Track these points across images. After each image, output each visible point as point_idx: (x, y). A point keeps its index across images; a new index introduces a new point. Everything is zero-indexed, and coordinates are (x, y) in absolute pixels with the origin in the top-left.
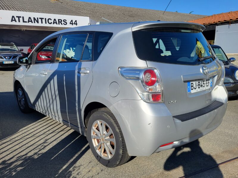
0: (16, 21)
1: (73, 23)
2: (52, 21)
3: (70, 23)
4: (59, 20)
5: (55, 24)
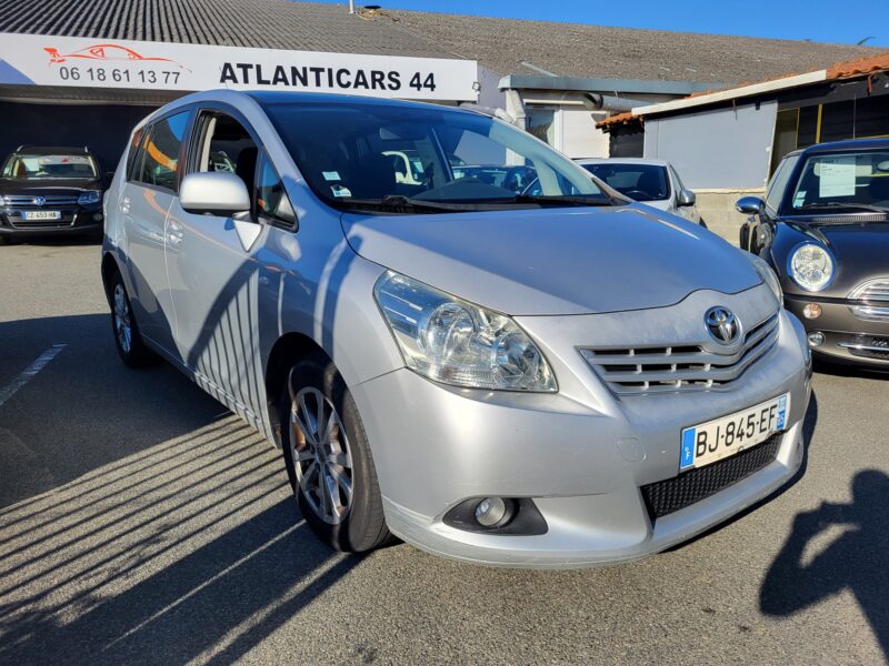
0: (235, 81)
1: (422, 82)
2: (352, 78)
3: (412, 85)
4: (373, 73)
5: (361, 87)
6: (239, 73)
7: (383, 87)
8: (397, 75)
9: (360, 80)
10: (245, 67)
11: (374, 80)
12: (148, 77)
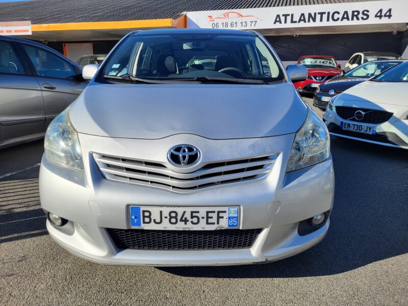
0: (281, 23)
1: (383, 14)
2: (340, 16)
3: (376, 16)
4: (353, 12)
5: (345, 20)
6: (283, 19)
7: (358, 19)
8: (368, 11)
9: (346, 16)
10: (286, 16)
11: (353, 15)
12: (244, 24)
